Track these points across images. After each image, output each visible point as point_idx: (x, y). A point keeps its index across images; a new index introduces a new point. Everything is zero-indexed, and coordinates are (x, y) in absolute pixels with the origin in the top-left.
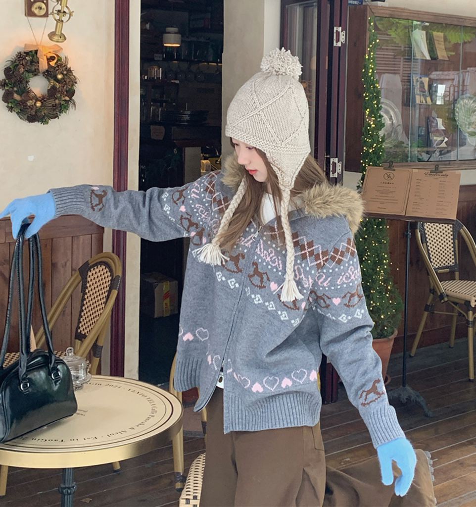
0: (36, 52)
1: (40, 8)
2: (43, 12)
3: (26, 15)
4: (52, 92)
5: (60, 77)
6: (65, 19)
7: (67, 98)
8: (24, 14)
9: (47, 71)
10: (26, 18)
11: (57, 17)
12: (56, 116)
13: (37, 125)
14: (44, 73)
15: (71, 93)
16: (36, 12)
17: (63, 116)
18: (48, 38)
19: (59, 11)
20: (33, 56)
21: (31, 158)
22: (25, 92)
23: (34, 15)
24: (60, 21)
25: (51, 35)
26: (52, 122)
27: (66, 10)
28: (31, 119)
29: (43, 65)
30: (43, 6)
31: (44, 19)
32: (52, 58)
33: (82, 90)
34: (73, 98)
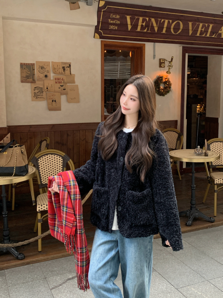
0: (163, 77)
1: (163, 65)
2: (164, 66)
3: (159, 67)
4: (165, 88)
5: (168, 83)
6: (171, 68)
7: (169, 89)
8: (159, 66)
9: (165, 82)
10: (159, 68)
11: (169, 67)
12: (166, 94)
13: (162, 97)
14: (164, 82)
15: (170, 88)
16: (162, 66)
17: (168, 94)
18: (166, 73)
19: (170, 66)
20: (162, 78)
21: (160, 105)
22: (159, 88)
23: (161, 67)
24: (169, 68)
25: (167, 72)
26: (166, 95)
27: (171, 65)
28: (160, 95)
29: (164, 80)
30: (164, 64)
31: (163, 68)
32: (166, 79)
33: (173, 87)
34: (171, 89)
